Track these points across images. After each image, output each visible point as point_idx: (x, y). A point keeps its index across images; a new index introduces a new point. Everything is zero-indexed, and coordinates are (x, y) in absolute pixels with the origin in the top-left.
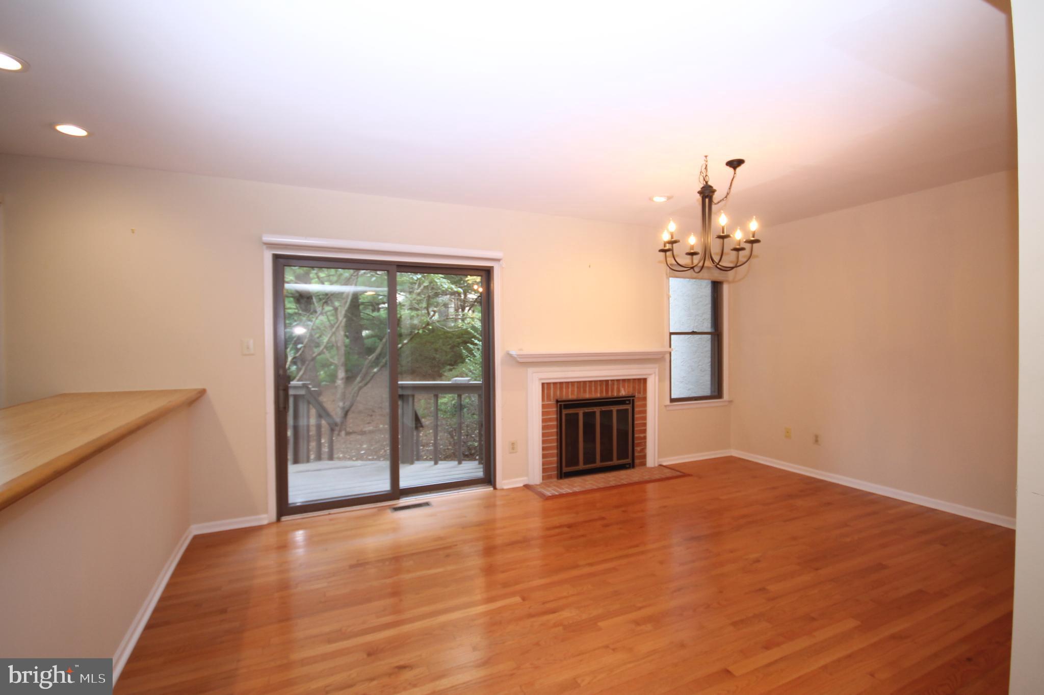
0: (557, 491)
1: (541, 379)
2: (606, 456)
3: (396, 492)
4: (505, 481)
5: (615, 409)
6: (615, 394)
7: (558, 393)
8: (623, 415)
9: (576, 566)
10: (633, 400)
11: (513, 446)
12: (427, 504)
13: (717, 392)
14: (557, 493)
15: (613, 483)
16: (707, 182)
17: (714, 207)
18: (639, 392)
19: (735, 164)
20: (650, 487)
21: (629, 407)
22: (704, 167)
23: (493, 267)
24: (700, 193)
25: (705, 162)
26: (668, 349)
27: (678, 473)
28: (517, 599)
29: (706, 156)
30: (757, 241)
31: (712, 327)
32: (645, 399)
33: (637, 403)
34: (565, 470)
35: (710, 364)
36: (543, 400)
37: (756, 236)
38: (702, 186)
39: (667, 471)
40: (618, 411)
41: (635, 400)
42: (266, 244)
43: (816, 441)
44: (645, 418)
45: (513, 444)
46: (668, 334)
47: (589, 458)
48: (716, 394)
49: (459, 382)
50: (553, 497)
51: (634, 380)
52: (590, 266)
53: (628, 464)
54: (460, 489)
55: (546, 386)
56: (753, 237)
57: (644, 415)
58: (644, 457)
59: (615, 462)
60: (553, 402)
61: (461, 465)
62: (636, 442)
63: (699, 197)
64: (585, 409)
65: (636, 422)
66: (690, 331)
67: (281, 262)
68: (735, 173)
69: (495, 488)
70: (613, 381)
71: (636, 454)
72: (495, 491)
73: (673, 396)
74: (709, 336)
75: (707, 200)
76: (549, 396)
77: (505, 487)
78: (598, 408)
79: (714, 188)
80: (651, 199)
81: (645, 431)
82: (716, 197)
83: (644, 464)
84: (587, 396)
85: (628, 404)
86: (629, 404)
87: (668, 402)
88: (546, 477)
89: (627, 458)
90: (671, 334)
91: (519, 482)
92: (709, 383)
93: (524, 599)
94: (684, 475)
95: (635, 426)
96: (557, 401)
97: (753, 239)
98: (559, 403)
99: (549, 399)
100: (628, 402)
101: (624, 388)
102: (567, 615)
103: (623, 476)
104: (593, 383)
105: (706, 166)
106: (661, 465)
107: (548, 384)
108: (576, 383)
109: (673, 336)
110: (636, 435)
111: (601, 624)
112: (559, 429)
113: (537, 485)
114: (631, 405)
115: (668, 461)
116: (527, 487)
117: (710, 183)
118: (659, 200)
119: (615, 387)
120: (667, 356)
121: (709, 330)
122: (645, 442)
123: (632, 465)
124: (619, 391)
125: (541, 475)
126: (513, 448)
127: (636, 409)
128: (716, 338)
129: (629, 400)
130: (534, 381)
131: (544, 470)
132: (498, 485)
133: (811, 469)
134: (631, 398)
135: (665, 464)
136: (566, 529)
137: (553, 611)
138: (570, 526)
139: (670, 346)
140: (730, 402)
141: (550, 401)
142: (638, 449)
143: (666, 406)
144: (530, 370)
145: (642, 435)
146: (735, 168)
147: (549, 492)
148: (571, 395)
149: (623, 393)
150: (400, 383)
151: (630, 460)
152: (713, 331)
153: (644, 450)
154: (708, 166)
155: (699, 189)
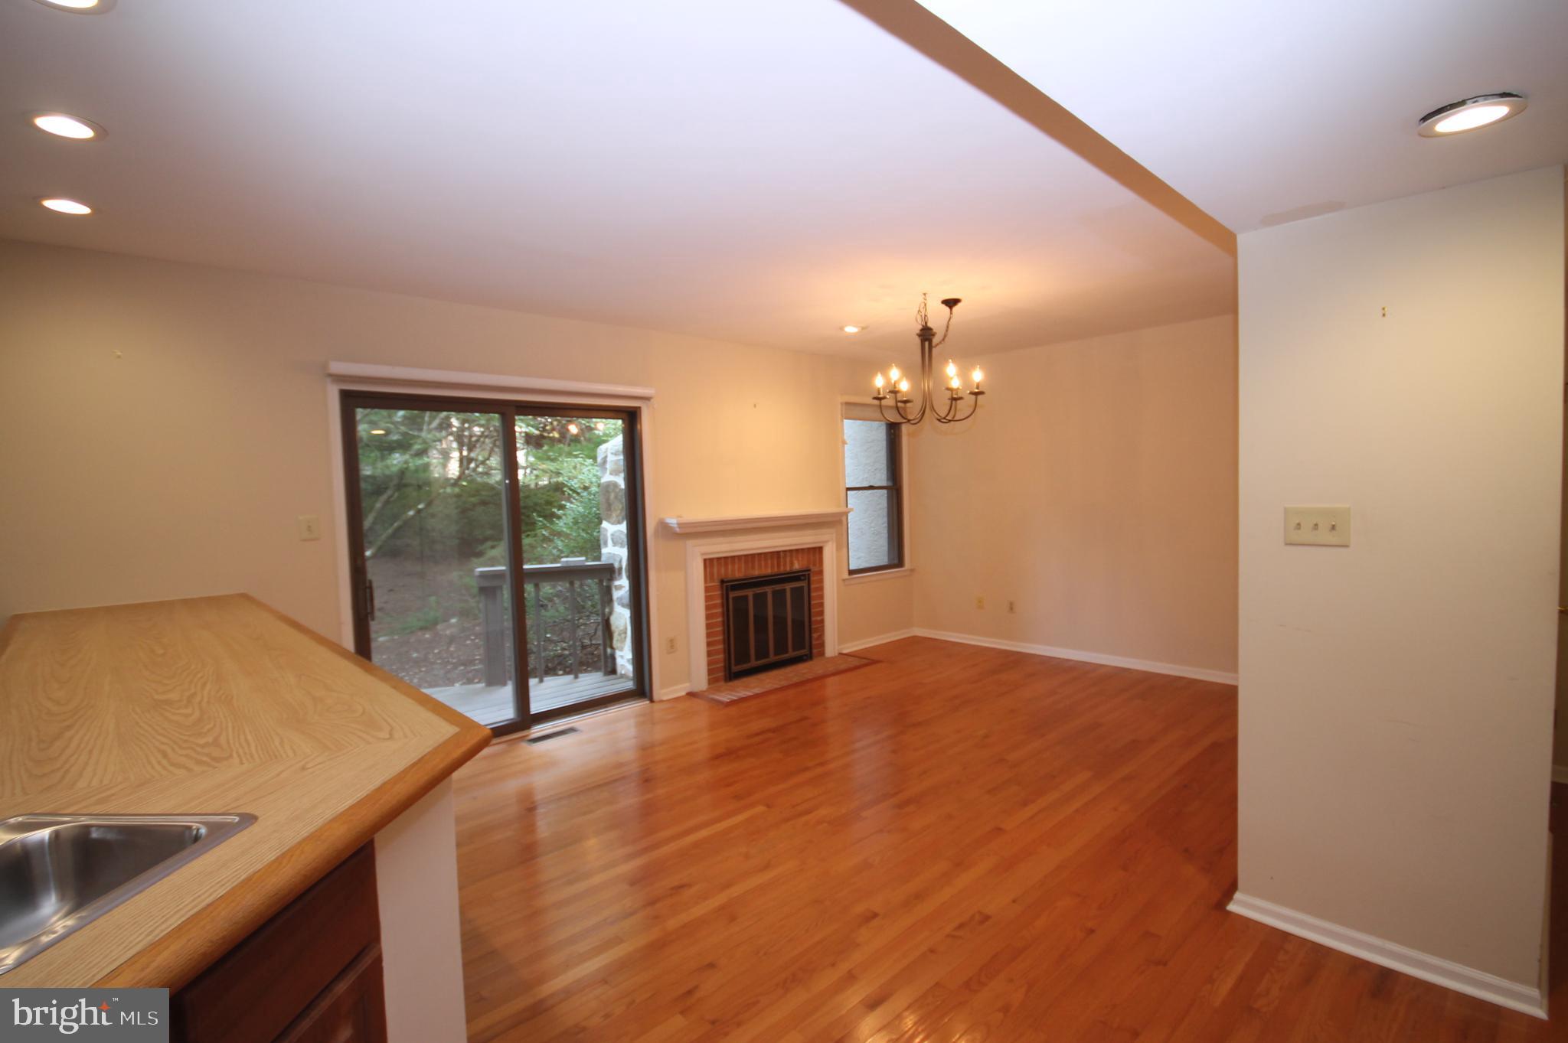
0: (735, 696)
1: (703, 554)
2: (781, 647)
3: (525, 719)
4: (663, 691)
5: (788, 587)
6: (788, 569)
7: (723, 571)
8: (798, 593)
9: (807, 769)
10: (809, 574)
11: (672, 644)
12: (572, 730)
13: (897, 556)
14: (736, 698)
15: (795, 680)
16: (926, 323)
17: (934, 351)
18: (814, 565)
19: (951, 303)
20: (830, 681)
21: (803, 584)
22: (923, 304)
23: (640, 408)
24: (919, 335)
25: (923, 300)
26: (843, 509)
27: (865, 661)
28: (760, 809)
29: (925, 294)
30: (982, 393)
31: (888, 480)
32: (821, 572)
33: (813, 578)
34: (735, 669)
35: (886, 525)
36: (706, 581)
37: (980, 388)
38: (920, 327)
39: (850, 659)
40: (792, 589)
41: (811, 575)
42: (331, 375)
43: (1011, 609)
44: (822, 597)
45: (672, 641)
46: (845, 490)
47: (762, 652)
48: (896, 562)
49: (572, 565)
50: (732, 703)
51: (809, 549)
52: (755, 406)
53: (806, 655)
54: (606, 707)
55: (708, 562)
56: (978, 388)
57: (820, 593)
58: (822, 645)
59: (791, 654)
60: (717, 583)
61: (579, 680)
62: (813, 627)
63: (918, 341)
64: (755, 589)
65: (813, 602)
66: (867, 486)
67: (353, 401)
68: (951, 313)
69: (652, 701)
70: (785, 551)
71: (814, 642)
72: (653, 704)
73: (852, 567)
74: (885, 492)
75: (927, 344)
76: (712, 575)
77: (665, 698)
78: (770, 587)
79: (934, 330)
80: (842, 329)
81: (822, 613)
82: (935, 340)
83: (822, 654)
84: (756, 573)
85: (803, 580)
86: (805, 579)
87: (846, 576)
88: (712, 681)
89: (804, 648)
90: (848, 489)
91: (680, 690)
92: (885, 548)
93: (768, 806)
94: (874, 662)
95: (812, 607)
96: (722, 582)
97: (977, 390)
98: (725, 584)
99: (712, 579)
100: (802, 578)
101: (798, 560)
102: (823, 812)
103: (802, 670)
104: (763, 556)
105: (925, 305)
106: (841, 654)
107: (711, 560)
108: (743, 558)
109: (849, 492)
110: (813, 619)
111: (864, 814)
112: (726, 617)
113: (705, 691)
114: (807, 581)
115: (850, 648)
116: (691, 695)
117: (930, 325)
118: (851, 330)
119: (788, 560)
120: (844, 519)
121: (884, 483)
122: (823, 627)
123: (808, 657)
124: (792, 564)
125: (707, 678)
126: (672, 647)
127: (813, 586)
128: (894, 493)
129: (804, 575)
130: (696, 554)
131: (710, 672)
132: (656, 697)
133: (1006, 642)
134: (807, 573)
135: (845, 651)
136: (771, 735)
137: (808, 812)
138: (773, 730)
139: (847, 506)
140: (912, 570)
141: (714, 582)
142: (815, 635)
143: (844, 580)
144: (690, 543)
145: (819, 618)
146: (951, 308)
147: (725, 697)
148: (738, 572)
149: (797, 566)
150: (526, 567)
151: (805, 650)
152: (890, 484)
153: (821, 636)
154: (927, 305)
155: (918, 332)
